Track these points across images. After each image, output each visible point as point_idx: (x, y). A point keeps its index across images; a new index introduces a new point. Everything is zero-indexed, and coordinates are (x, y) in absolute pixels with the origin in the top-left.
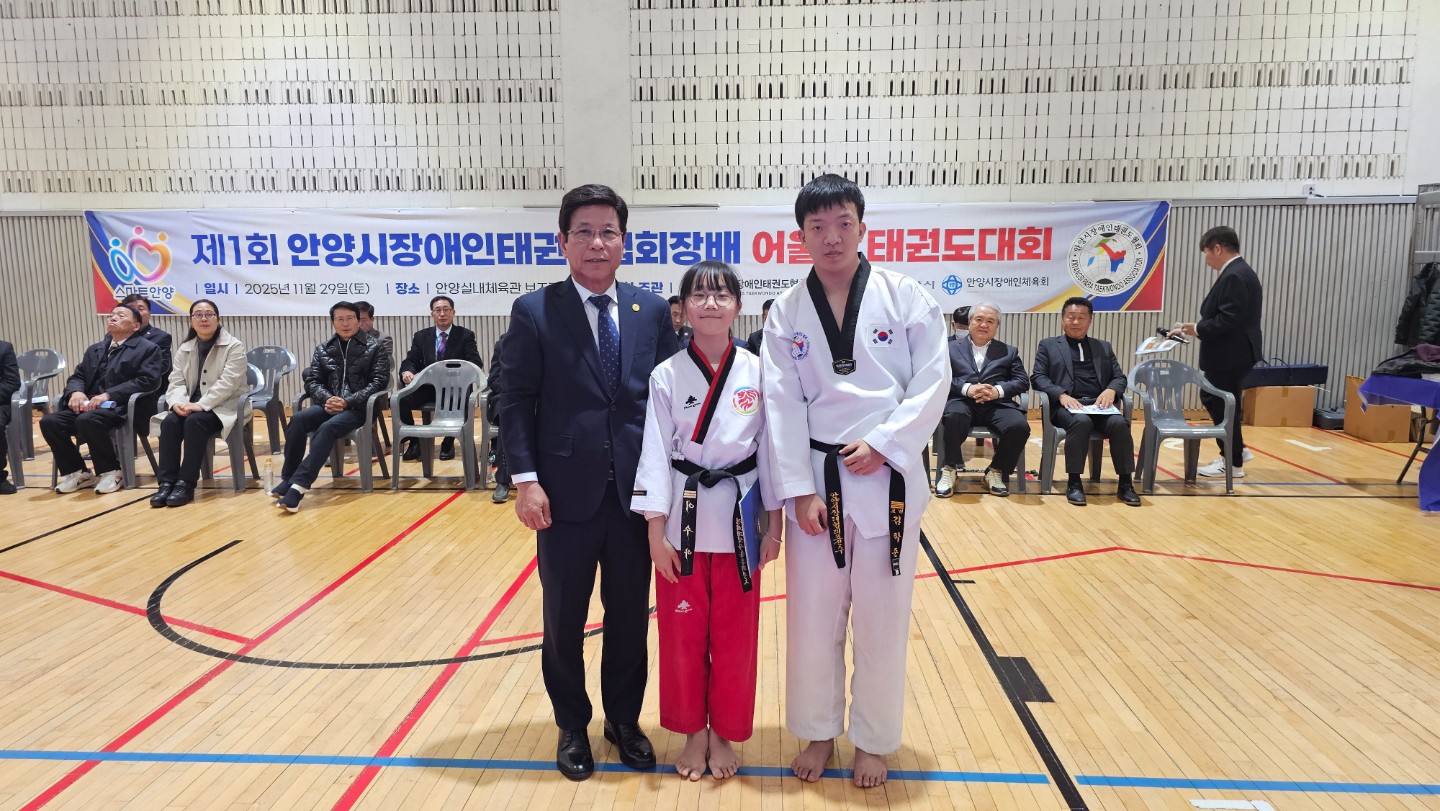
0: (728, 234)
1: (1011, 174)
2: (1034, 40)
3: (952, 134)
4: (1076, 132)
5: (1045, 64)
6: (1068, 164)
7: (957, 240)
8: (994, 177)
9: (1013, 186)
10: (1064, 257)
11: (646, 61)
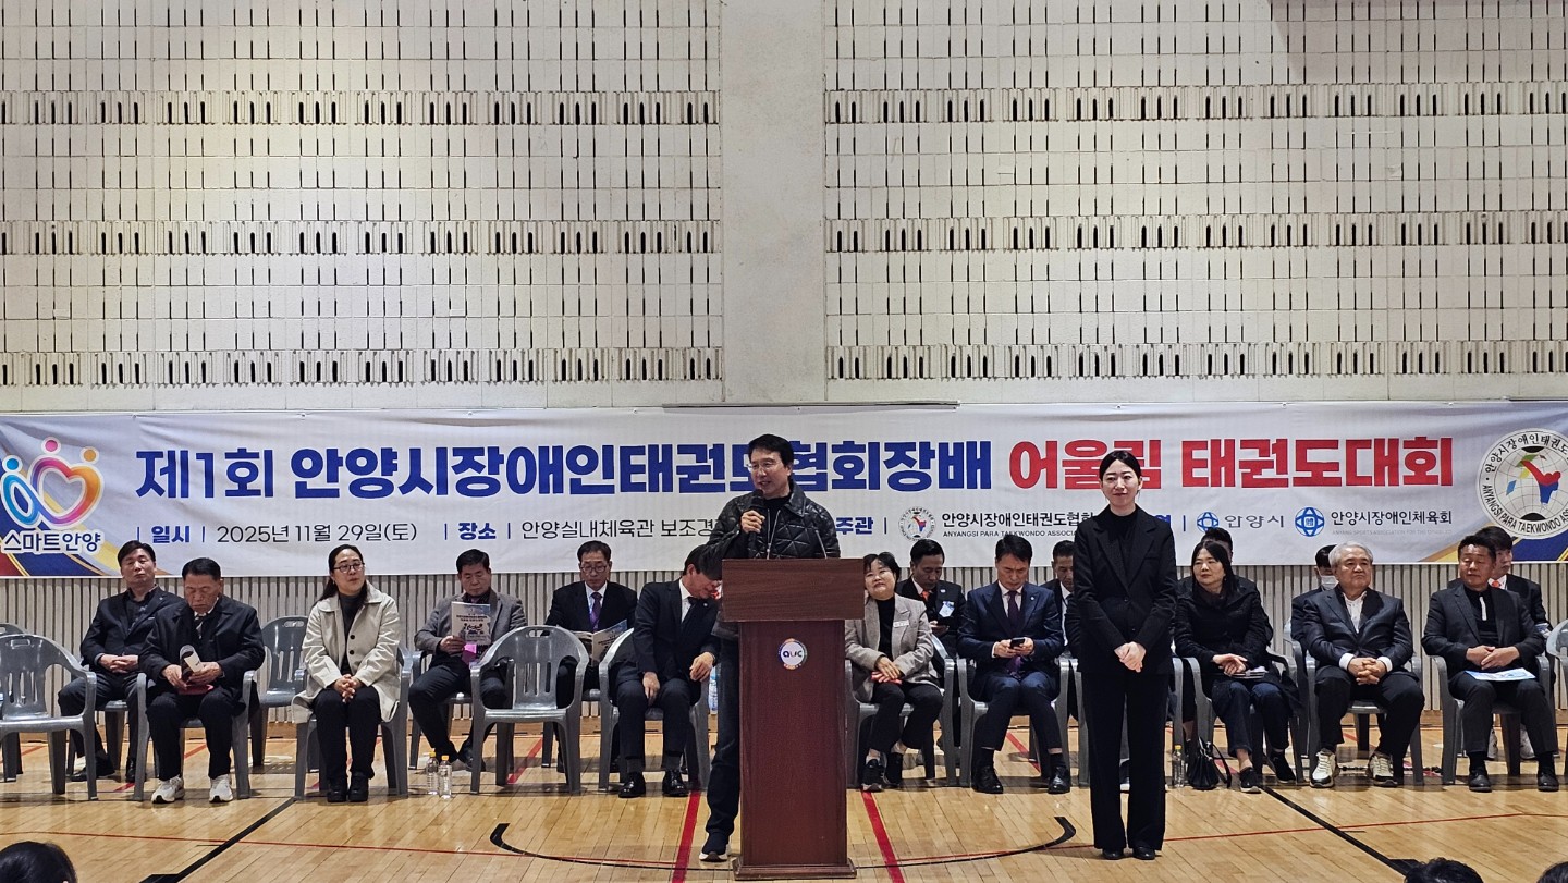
0: (972, 445)
1: (1389, 360)
2: (1411, 173)
3: (1299, 302)
4: (1477, 301)
5: (1428, 206)
6: (1470, 346)
7: (1314, 456)
8: (1363, 363)
9: (1392, 376)
10: (1472, 481)
11: (847, 196)
